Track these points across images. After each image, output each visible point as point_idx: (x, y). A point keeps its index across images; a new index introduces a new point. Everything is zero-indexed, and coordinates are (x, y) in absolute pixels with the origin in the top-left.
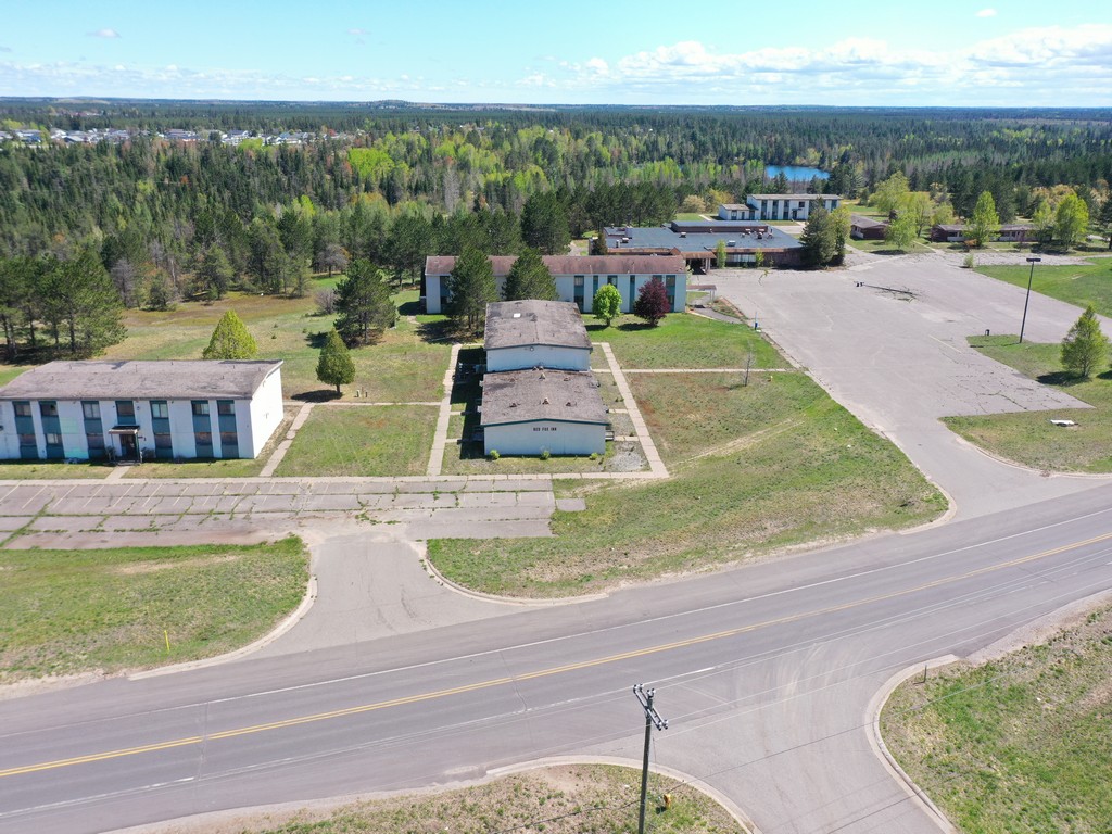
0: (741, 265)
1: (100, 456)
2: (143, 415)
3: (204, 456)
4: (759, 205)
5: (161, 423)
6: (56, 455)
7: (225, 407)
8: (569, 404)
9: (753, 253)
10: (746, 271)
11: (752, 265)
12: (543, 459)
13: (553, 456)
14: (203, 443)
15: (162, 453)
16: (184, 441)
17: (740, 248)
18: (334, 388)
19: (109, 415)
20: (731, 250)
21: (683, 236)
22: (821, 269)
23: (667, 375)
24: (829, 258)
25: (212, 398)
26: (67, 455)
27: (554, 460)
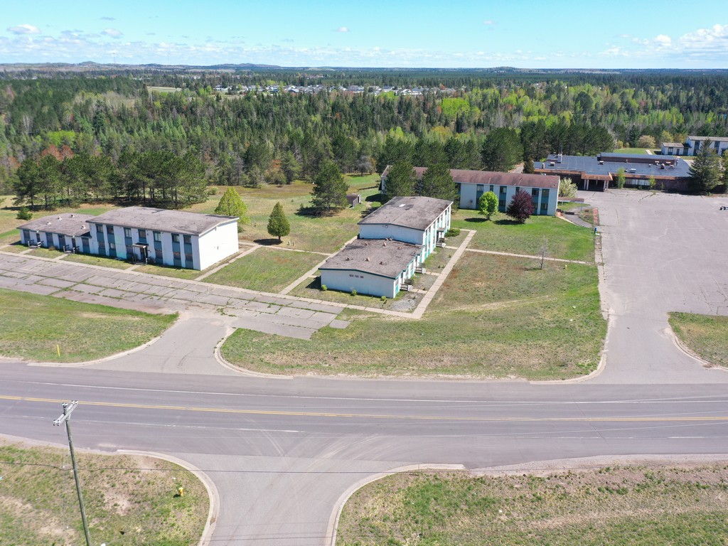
0: (637, 187)
1: (131, 259)
2: (150, 238)
3: (177, 266)
4: (693, 144)
5: (158, 243)
6: (113, 256)
7: (187, 238)
8: (381, 263)
9: (648, 179)
10: (638, 192)
11: (645, 188)
12: (352, 295)
13: (359, 294)
14: (177, 258)
15: (158, 262)
16: (168, 257)
17: (638, 175)
18: (277, 238)
19: (135, 237)
20: (630, 175)
21: (601, 164)
22: (705, 195)
23: (494, 255)
24: (712, 187)
25: (182, 233)
26: (118, 255)
27: (358, 297)
